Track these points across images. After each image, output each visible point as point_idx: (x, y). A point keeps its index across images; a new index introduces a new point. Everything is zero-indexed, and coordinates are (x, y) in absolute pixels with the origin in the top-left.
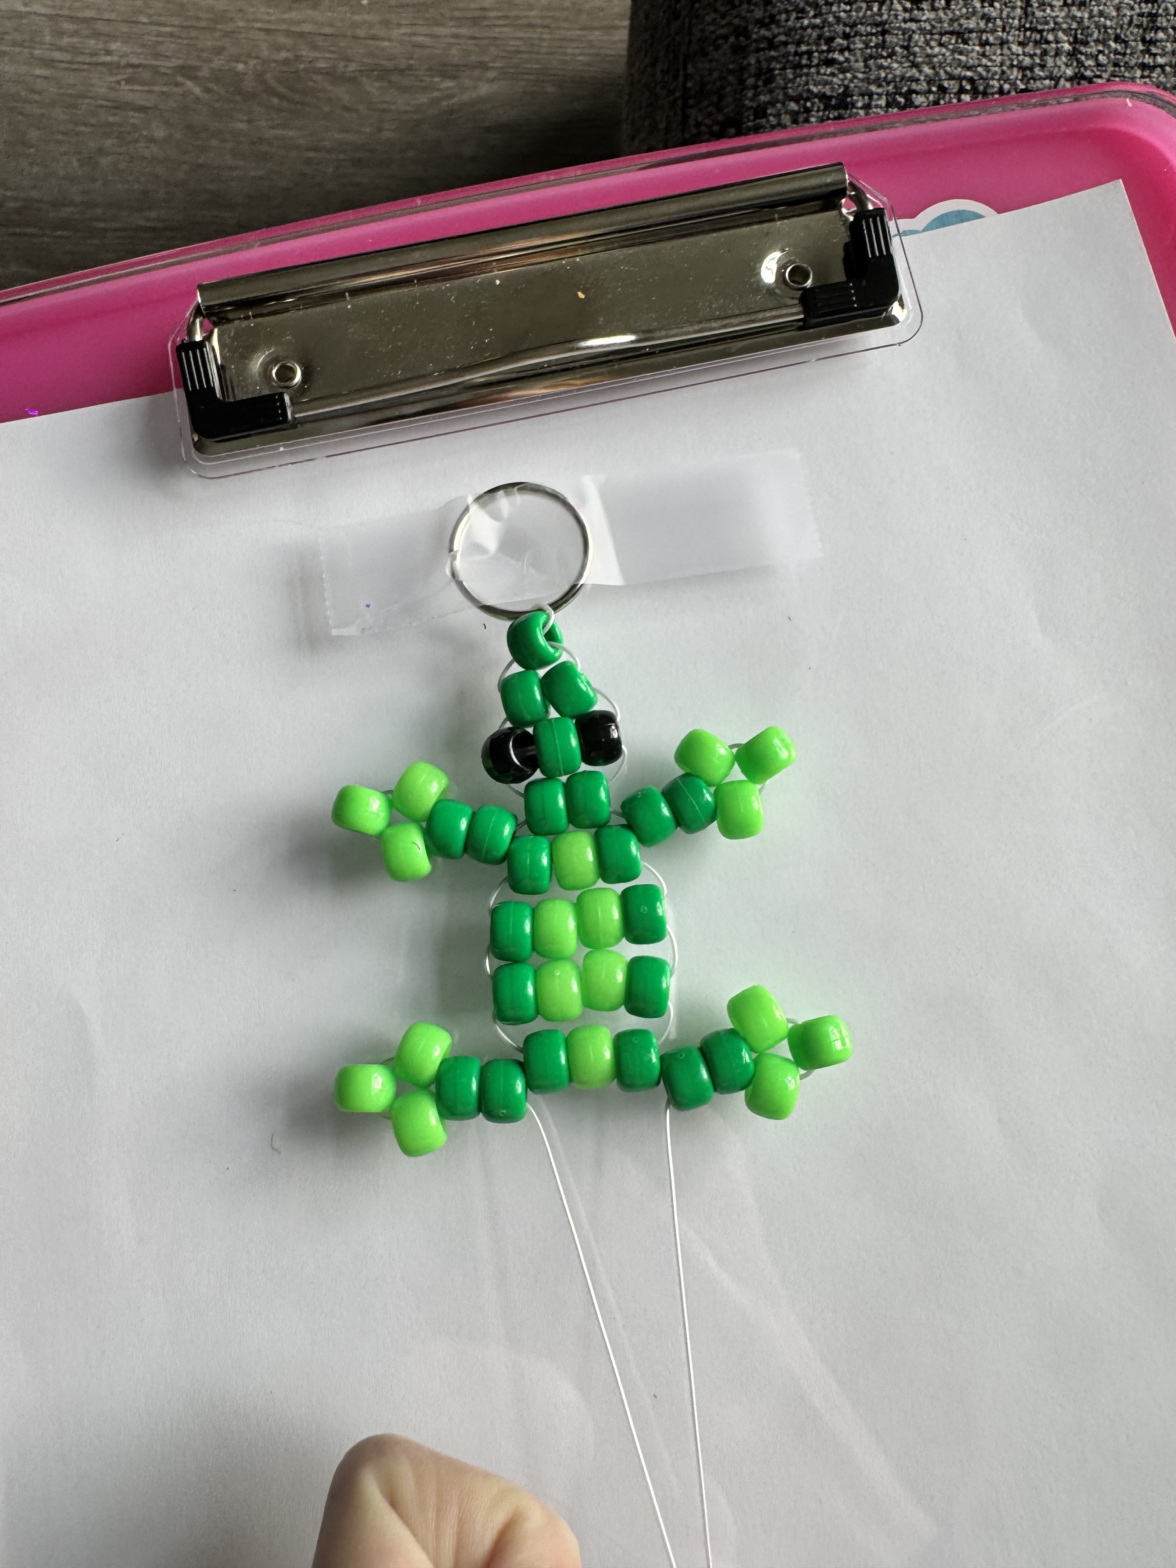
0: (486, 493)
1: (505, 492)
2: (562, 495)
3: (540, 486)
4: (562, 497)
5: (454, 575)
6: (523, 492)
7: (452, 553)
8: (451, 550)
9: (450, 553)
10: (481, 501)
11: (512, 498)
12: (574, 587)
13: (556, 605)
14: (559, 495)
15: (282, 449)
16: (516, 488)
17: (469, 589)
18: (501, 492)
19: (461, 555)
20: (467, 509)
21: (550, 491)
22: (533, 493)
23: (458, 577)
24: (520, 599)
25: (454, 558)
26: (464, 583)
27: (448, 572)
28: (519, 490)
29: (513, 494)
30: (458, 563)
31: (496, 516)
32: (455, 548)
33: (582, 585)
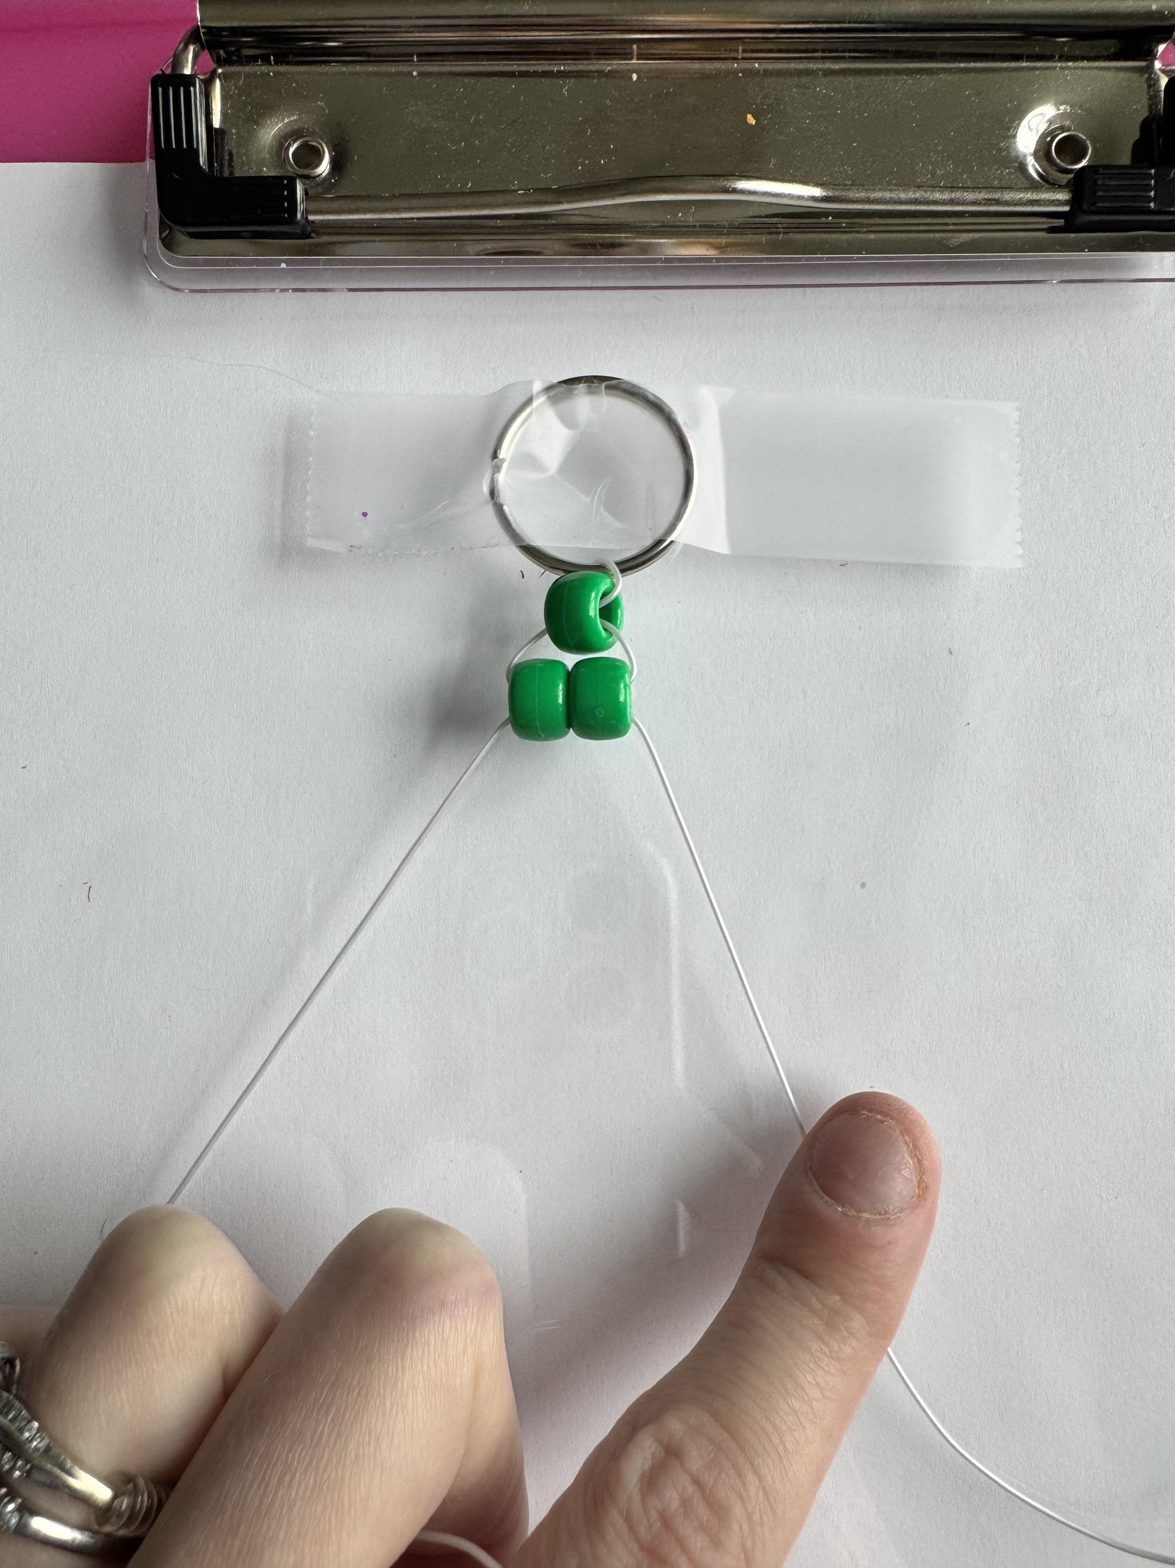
0: (560, 382)
1: (590, 386)
2: (669, 407)
3: (639, 388)
4: (666, 409)
5: (493, 493)
6: (613, 392)
7: (495, 460)
8: (495, 456)
9: (493, 460)
10: (551, 394)
11: (595, 399)
12: (660, 542)
13: (628, 566)
14: (663, 405)
15: (283, 265)
16: (603, 385)
17: (510, 518)
18: (582, 387)
19: (509, 467)
20: (529, 401)
21: (651, 397)
22: (629, 396)
23: (498, 496)
24: (580, 546)
25: (497, 469)
26: (505, 508)
27: (486, 489)
28: (608, 387)
29: (600, 393)
30: (501, 477)
31: (568, 421)
32: (502, 454)
33: (672, 542)
